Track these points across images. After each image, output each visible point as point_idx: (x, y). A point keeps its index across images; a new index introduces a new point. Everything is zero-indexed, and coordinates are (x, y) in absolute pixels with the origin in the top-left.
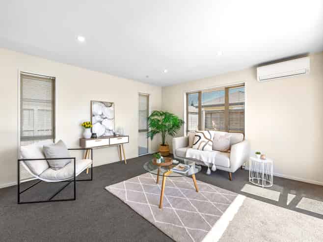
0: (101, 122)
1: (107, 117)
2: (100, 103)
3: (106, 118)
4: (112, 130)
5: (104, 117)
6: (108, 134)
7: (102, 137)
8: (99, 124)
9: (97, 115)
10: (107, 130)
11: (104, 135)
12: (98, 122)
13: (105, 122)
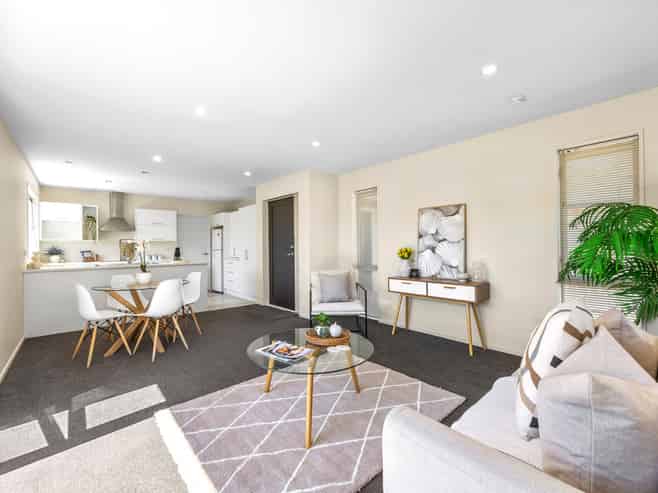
0: (433, 250)
1: (447, 237)
2: (433, 211)
3: (445, 240)
4: (456, 267)
5: (441, 238)
6: (446, 275)
7: (434, 279)
8: (429, 251)
9: (426, 234)
10: (446, 265)
11: (439, 276)
12: (428, 248)
13: (442, 248)
